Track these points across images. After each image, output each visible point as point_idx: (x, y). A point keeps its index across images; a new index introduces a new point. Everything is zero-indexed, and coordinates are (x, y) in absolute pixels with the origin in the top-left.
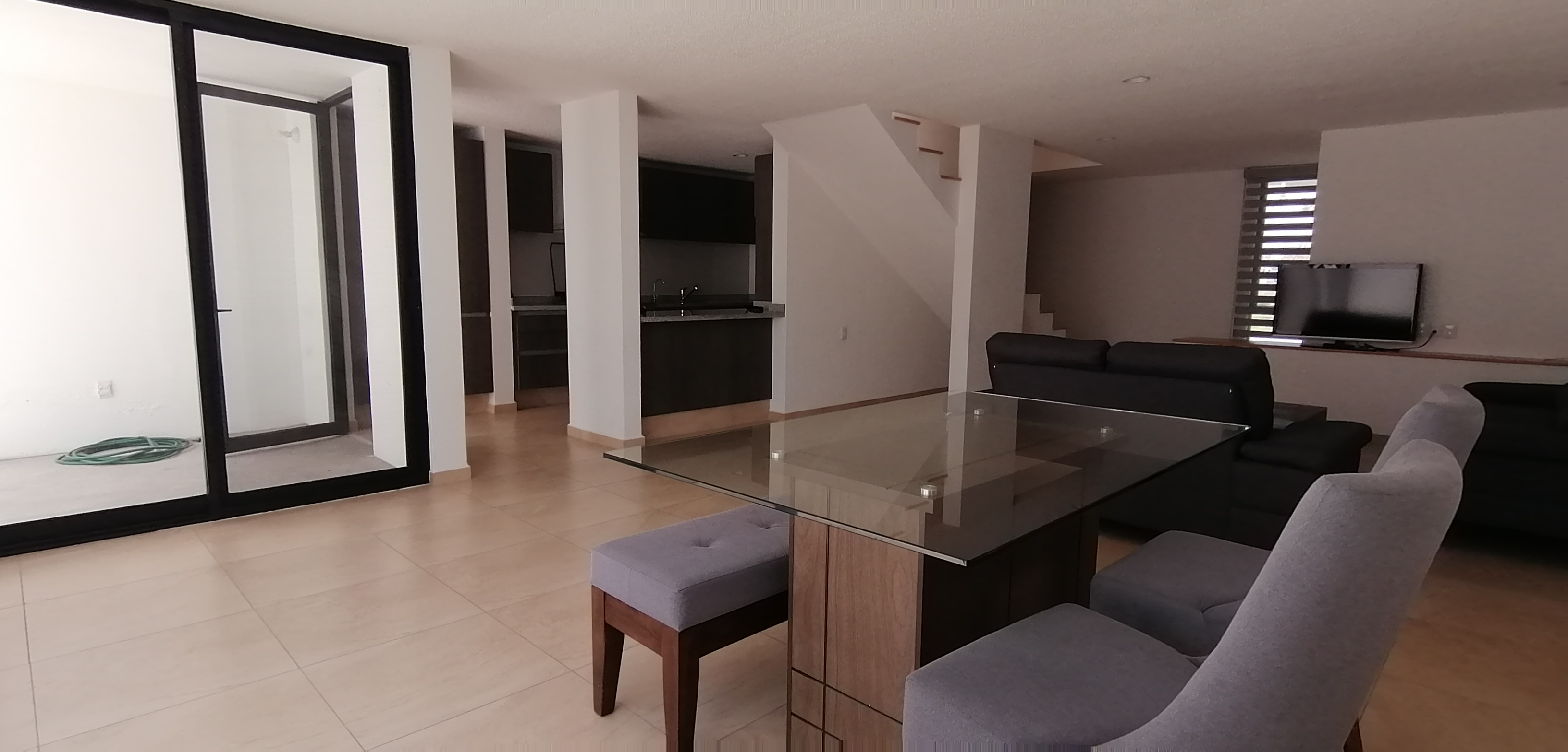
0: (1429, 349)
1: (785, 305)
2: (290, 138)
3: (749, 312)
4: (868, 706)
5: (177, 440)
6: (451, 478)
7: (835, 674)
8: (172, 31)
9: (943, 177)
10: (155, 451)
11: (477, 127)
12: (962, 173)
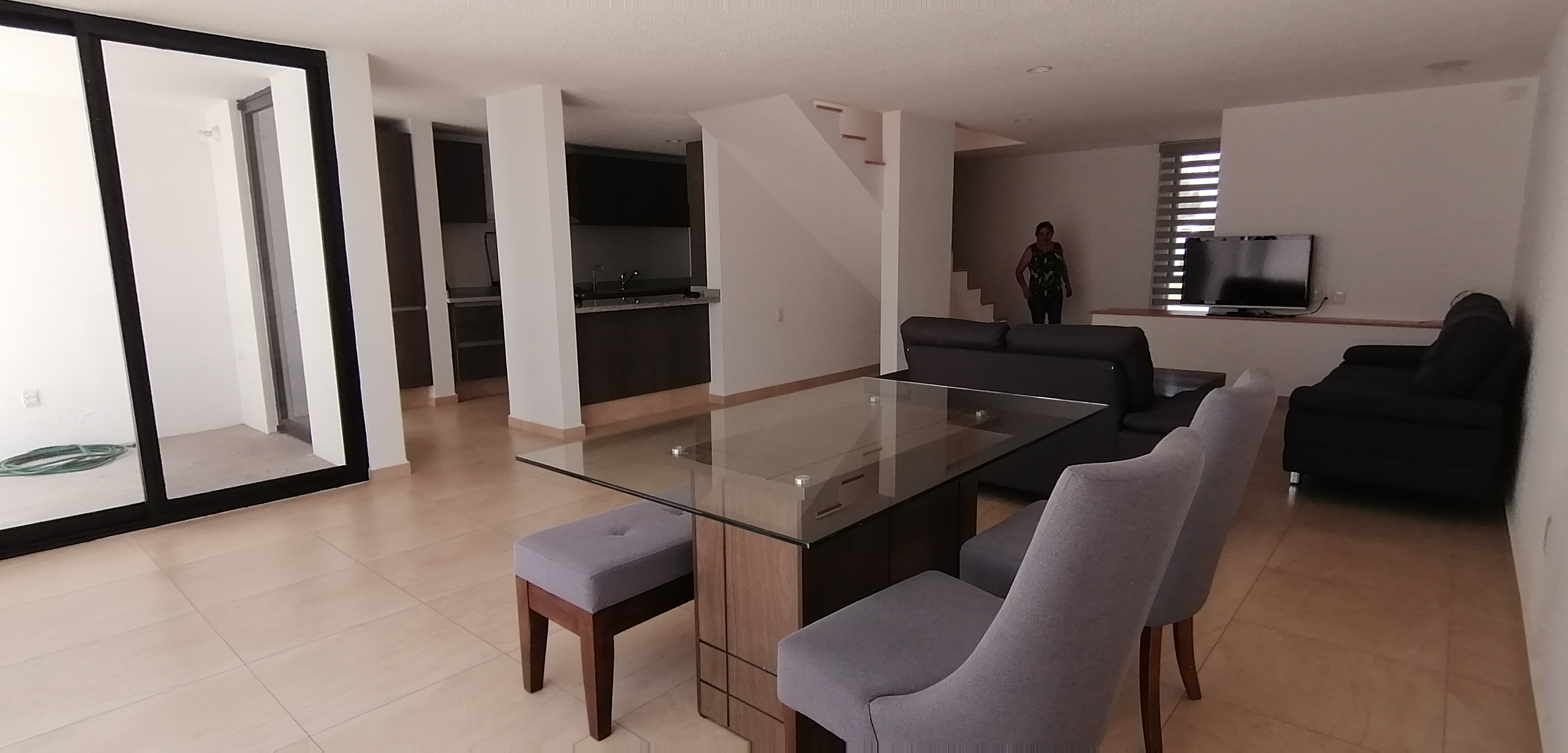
0: (1321, 314)
1: (720, 290)
2: (209, 137)
3: (686, 297)
4: (763, 669)
5: (110, 446)
6: (391, 475)
7: (735, 643)
8: (79, 42)
9: (867, 162)
10: (88, 458)
11: (403, 121)
12: (885, 159)
